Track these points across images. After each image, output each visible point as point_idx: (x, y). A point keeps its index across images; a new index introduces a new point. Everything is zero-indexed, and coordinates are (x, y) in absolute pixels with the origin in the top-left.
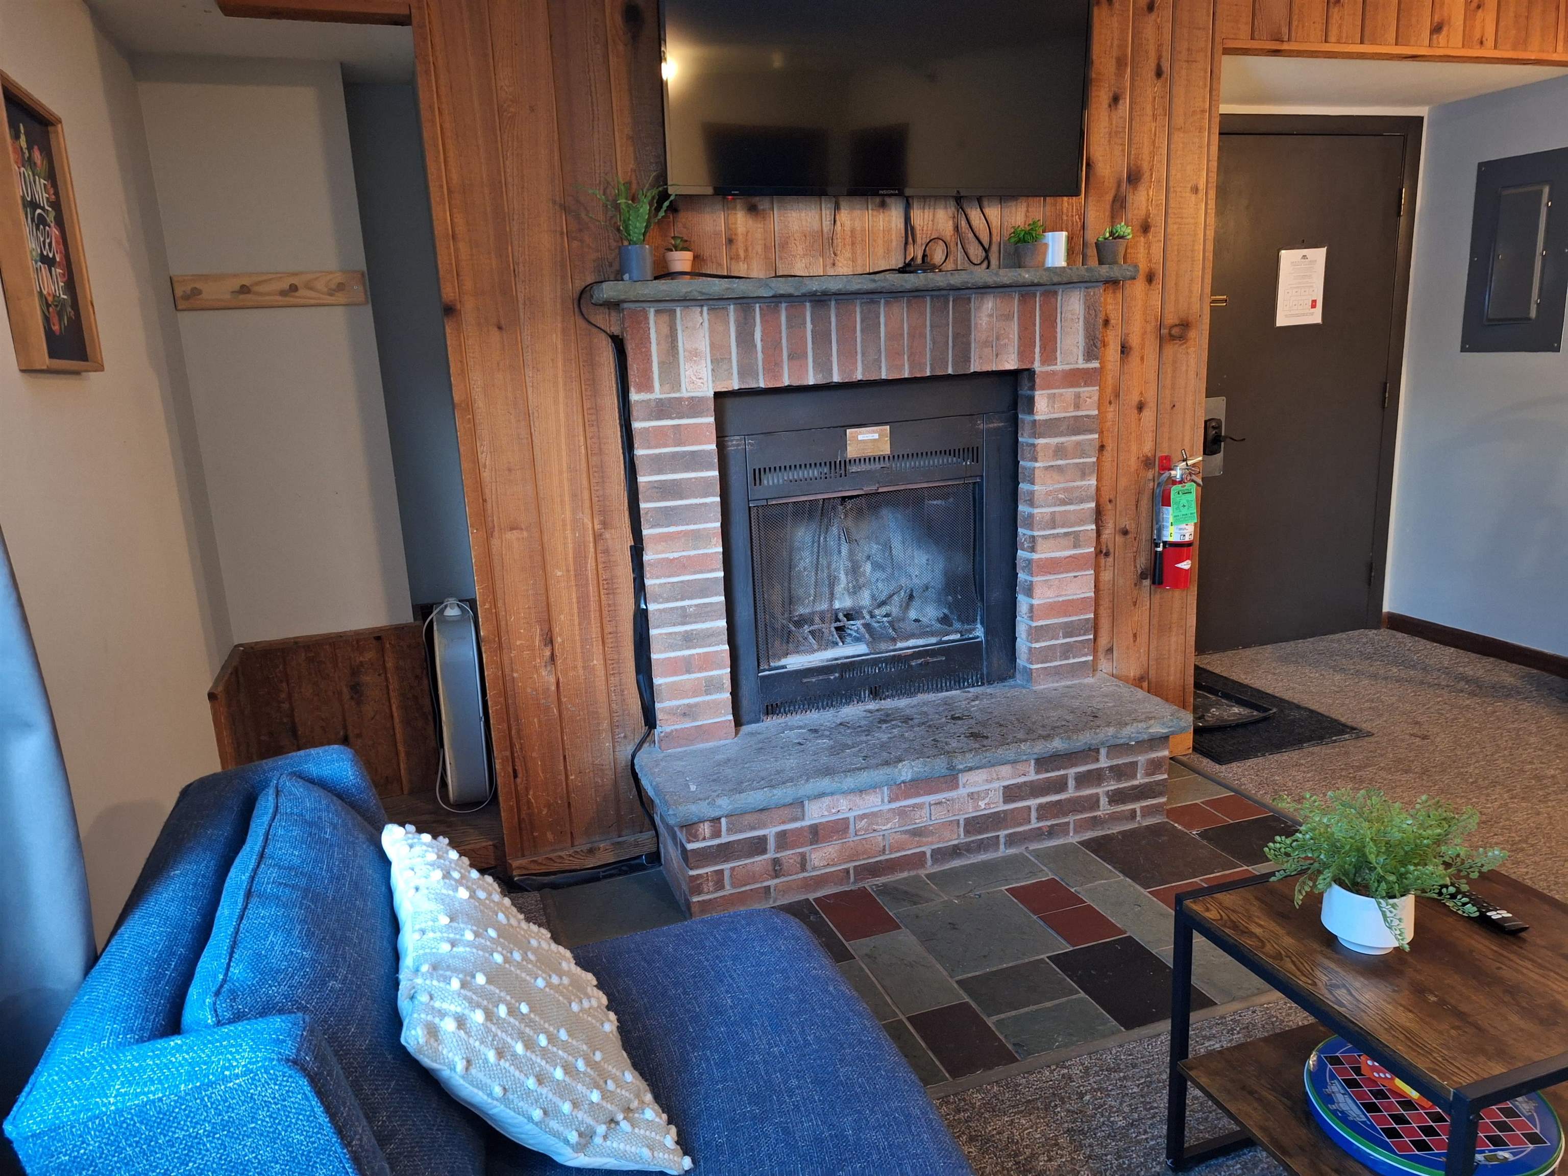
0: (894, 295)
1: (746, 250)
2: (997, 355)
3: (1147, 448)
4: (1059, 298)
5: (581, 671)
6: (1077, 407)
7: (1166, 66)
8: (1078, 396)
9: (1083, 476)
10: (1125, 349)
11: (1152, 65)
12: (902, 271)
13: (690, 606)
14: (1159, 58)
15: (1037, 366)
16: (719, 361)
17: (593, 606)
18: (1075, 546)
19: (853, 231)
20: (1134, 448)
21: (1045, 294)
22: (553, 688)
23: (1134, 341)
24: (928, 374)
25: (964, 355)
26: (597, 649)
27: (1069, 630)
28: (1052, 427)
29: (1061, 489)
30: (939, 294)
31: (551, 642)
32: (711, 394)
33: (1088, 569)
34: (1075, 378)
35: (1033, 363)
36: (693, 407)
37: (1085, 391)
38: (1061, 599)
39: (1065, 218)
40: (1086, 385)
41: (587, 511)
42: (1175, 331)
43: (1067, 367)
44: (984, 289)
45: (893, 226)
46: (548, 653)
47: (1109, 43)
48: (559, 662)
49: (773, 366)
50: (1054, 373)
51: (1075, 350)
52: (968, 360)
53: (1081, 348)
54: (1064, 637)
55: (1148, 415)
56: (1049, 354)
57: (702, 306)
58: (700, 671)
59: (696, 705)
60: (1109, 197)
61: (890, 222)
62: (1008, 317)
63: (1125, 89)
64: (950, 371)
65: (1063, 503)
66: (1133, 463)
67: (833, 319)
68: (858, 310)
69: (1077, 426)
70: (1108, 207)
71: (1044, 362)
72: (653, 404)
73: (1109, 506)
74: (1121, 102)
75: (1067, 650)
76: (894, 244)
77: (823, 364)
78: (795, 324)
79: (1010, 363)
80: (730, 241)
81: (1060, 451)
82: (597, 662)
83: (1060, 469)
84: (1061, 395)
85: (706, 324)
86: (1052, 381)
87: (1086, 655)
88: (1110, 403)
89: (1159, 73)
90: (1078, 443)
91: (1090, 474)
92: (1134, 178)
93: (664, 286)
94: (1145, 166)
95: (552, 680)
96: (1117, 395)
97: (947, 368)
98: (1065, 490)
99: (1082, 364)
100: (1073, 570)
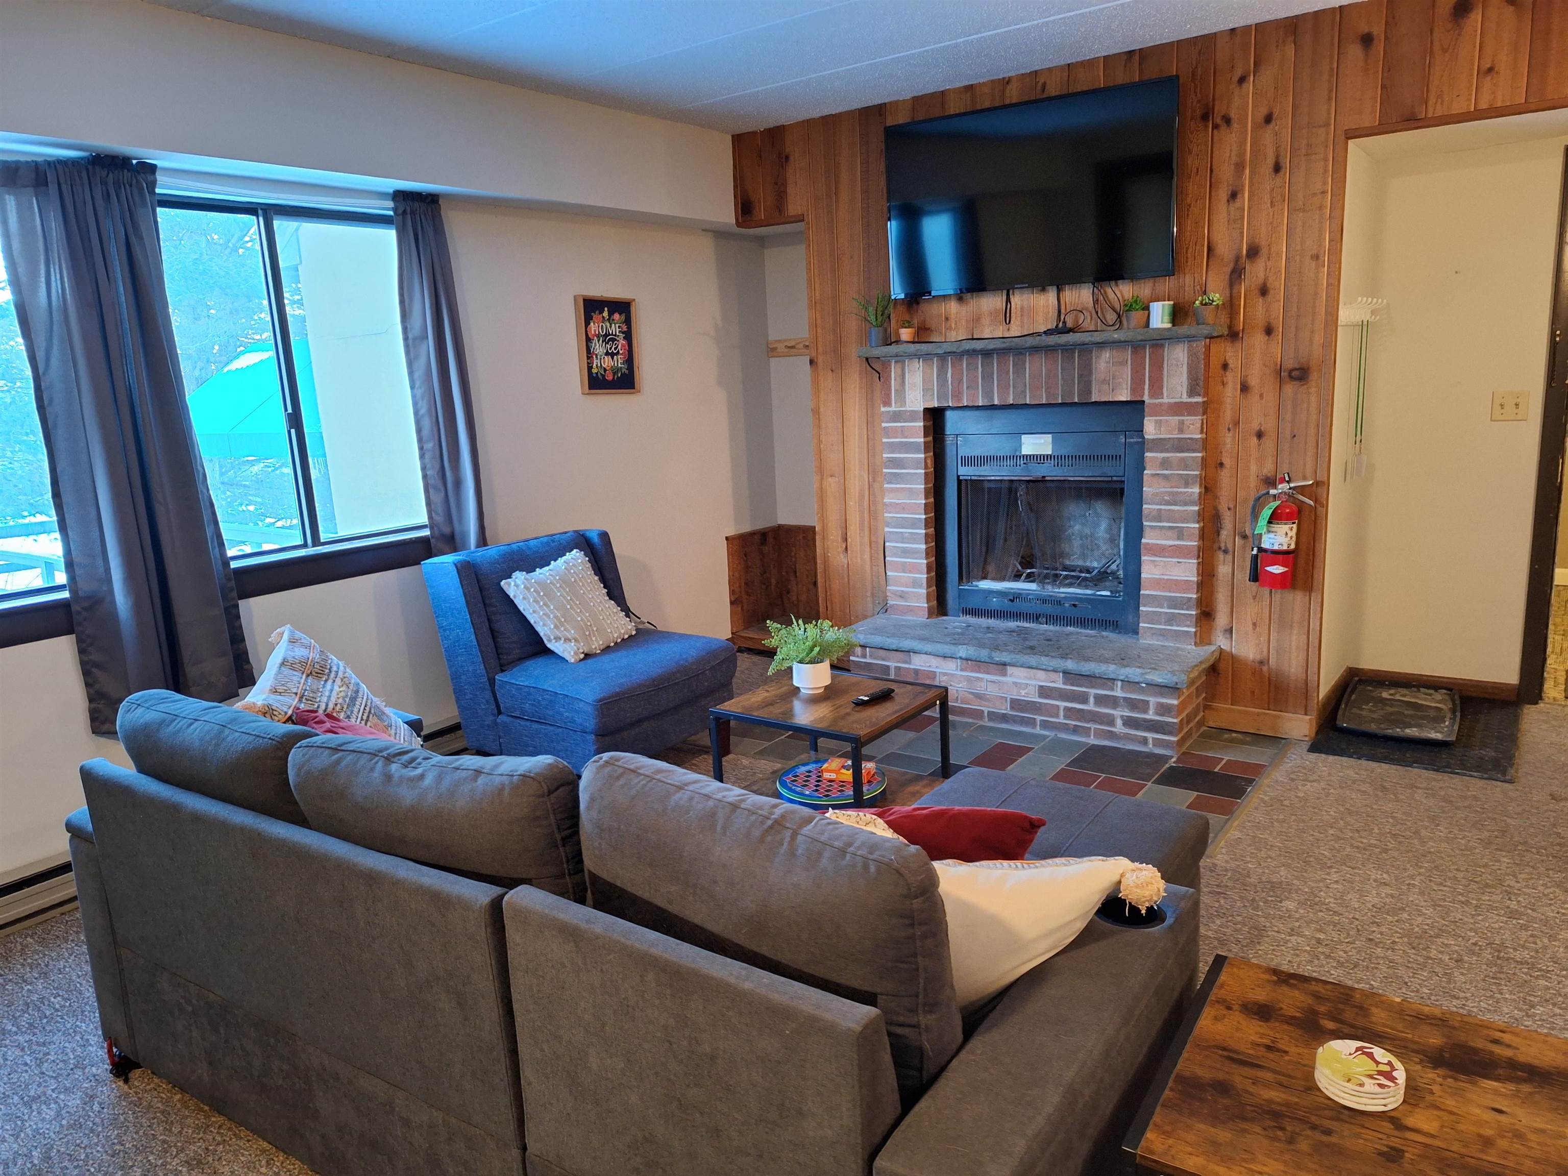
0: (1035, 349)
1: (956, 324)
2: (1113, 390)
3: (1268, 469)
4: (1166, 349)
5: (859, 561)
6: (1181, 431)
7: (1286, 162)
8: (1182, 423)
9: (1187, 485)
10: (1245, 388)
11: (1270, 162)
12: (1048, 332)
13: (906, 533)
14: (1277, 157)
15: (1146, 398)
16: (926, 390)
17: (866, 523)
18: (1179, 539)
19: (1022, 308)
20: (1254, 468)
21: (1152, 346)
22: (846, 566)
23: (1253, 381)
24: (1060, 402)
25: (1086, 389)
26: (867, 549)
27: (1174, 603)
28: (1159, 445)
29: (1166, 492)
30: (1068, 350)
31: (846, 540)
32: (922, 409)
33: (1190, 558)
34: (1178, 409)
35: (1142, 396)
36: (912, 416)
37: (1188, 419)
38: (1166, 577)
39: (1187, 289)
40: (1189, 415)
41: (866, 471)
42: (1294, 374)
43: (1173, 401)
44: (1102, 345)
45: (1050, 303)
46: (844, 547)
47: (1228, 154)
48: (849, 552)
49: (957, 395)
50: (1161, 405)
51: (1179, 388)
52: (1089, 392)
53: (1185, 387)
54: (1169, 608)
55: (1269, 442)
56: (1157, 388)
57: (919, 359)
58: (910, 572)
59: (907, 593)
60: (1228, 270)
61: (1048, 300)
62: (1124, 363)
63: (1243, 186)
64: (1076, 400)
65: (1168, 503)
66: (1253, 482)
67: (995, 365)
68: (1011, 358)
69: (1181, 446)
70: (1227, 277)
71: (1151, 396)
72: (891, 413)
73: (1228, 513)
74: (1239, 196)
75: (1171, 619)
76: (1051, 314)
77: (988, 394)
78: (972, 368)
79: (1124, 396)
80: (947, 319)
81: (1165, 464)
82: (867, 557)
83: (1165, 477)
84: (1167, 421)
85: (921, 369)
86: (1158, 410)
87: (1188, 626)
88: (1229, 430)
89: (1277, 168)
90: (1183, 459)
91: (1193, 483)
92: (1253, 252)
93: (893, 349)
94: (1263, 243)
95: (846, 562)
96: (1237, 423)
97: (1074, 398)
98: (1170, 494)
99: (1185, 399)
100: (1177, 557)
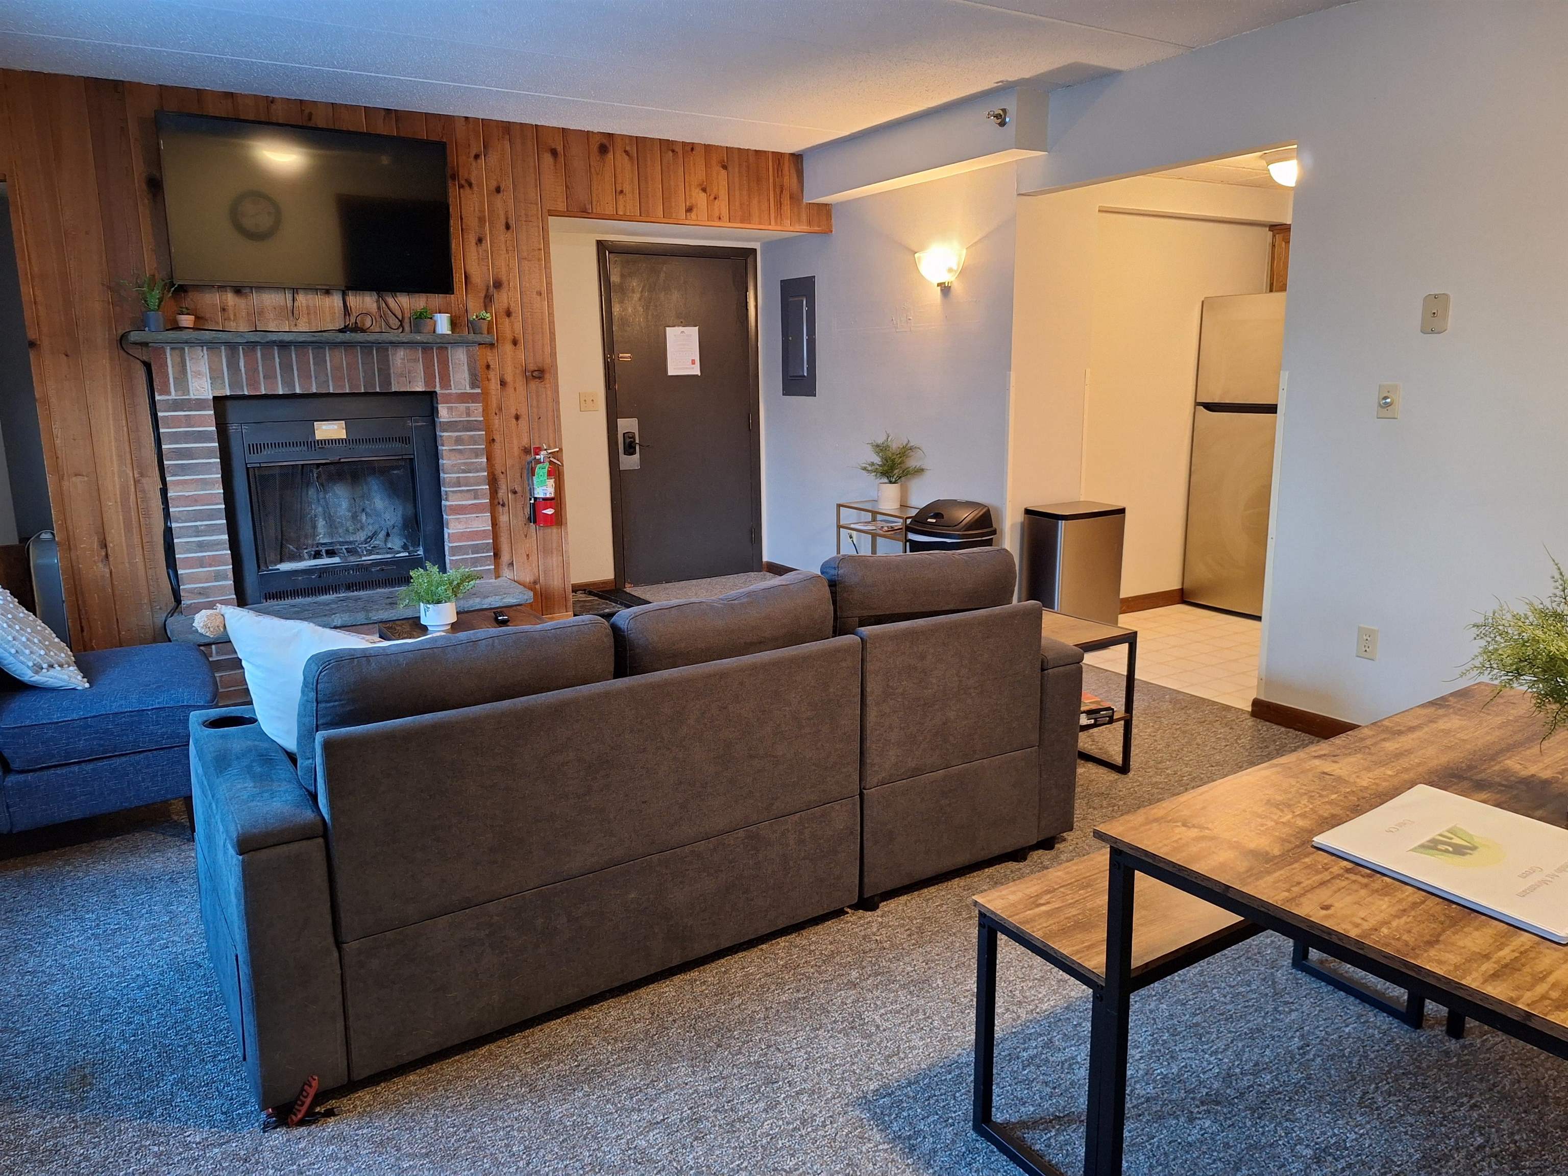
0: (334, 345)
1: (235, 315)
2: (410, 382)
3: (525, 442)
4: (449, 351)
5: (127, 565)
6: (468, 415)
7: (512, 223)
8: (468, 409)
9: (477, 456)
10: (503, 383)
11: (504, 222)
12: (340, 331)
13: (201, 525)
14: (507, 218)
15: (438, 389)
16: (215, 378)
17: (135, 523)
18: (475, 498)
19: (308, 307)
20: (515, 442)
21: (439, 348)
22: (108, 575)
23: (509, 378)
24: (363, 391)
25: (386, 380)
26: (139, 551)
27: (476, 549)
28: (451, 426)
29: (462, 463)
30: (367, 347)
31: (106, 546)
32: (211, 398)
33: (485, 513)
34: (464, 398)
35: (435, 388)
36: (199, 404)
37: (472, 406)
38: (468, 530)
39: (453, 305)
40: (473, 402)
41: (129, 466)
42: (535, 374)
43: (460, 391)
44: (396, 344)
45: (336, 304)
46: (104, 554)
47: (472, 209)
48: (111, 559)
49: (253, 382)
50: (450, 394)
51: (463, 381)
52: (389, 384)
53: (467, 381)
54: (473, 554)
55: (523, 422)
56: (446, 382)
57: (202, 346)
58: (210, 566)
59: (208, 588)
60: (483, 295)
61: (333, 302)
62: (416, 360)
63: (486, 235)
64: (378, 390)
65: (464, 472)
66: (516, 451)
67: (294, 356)
68: (310, 351)
69: (469, 426)
70: (482, 301)
71: (442, 388)
72: (171, 402)
73: (502, 476)
74: (484, 242)
75: (475, 562)
76: (337, 315)
77: (288, 382)
78: (267, 358)
79: (420, 387)
80: (224, 310)
81: (459, 441)
82: (139, 559)
83: (460, 451)
84: (457, 407)
85: (206, 357)
86: (448, 399)
87: (489, 565)
88: (496, 414)
89: (508, 227)
90: (472, 436)
91: (482, 454)
92: (498, 285)
93: (172, 335)
94: (504, 279)
95: (107, 571)
96: (500, 409)
97: (376, 388)
98: (465, 464)
99: (468, 390)
100: (475, 513)
